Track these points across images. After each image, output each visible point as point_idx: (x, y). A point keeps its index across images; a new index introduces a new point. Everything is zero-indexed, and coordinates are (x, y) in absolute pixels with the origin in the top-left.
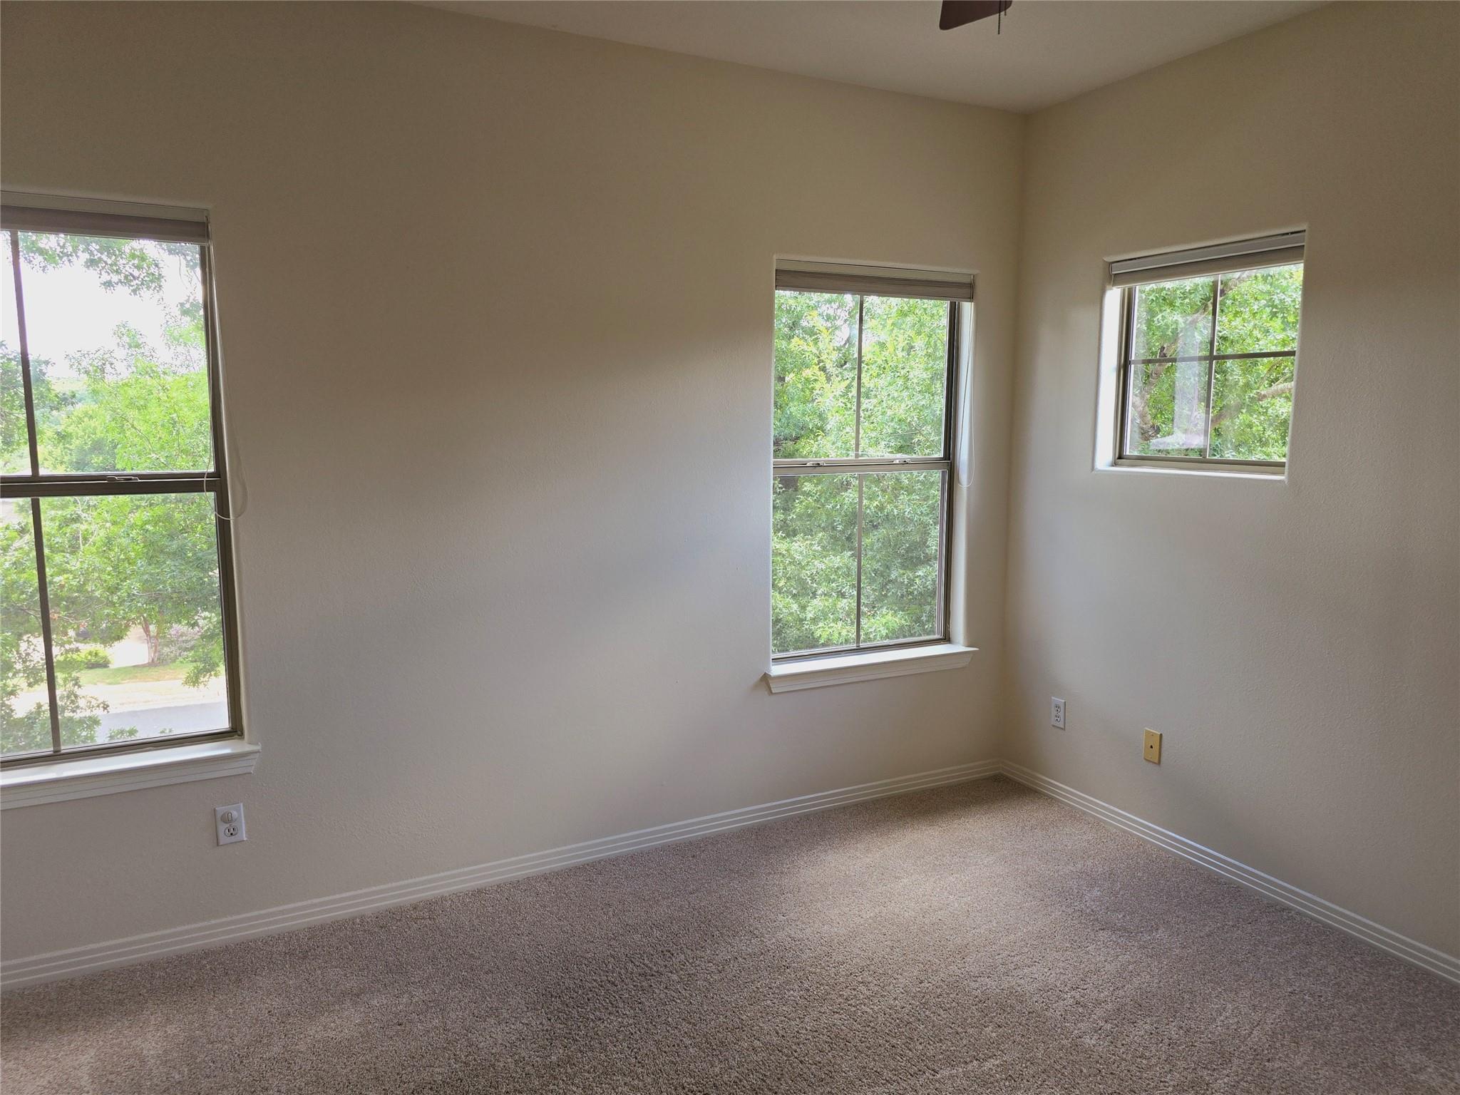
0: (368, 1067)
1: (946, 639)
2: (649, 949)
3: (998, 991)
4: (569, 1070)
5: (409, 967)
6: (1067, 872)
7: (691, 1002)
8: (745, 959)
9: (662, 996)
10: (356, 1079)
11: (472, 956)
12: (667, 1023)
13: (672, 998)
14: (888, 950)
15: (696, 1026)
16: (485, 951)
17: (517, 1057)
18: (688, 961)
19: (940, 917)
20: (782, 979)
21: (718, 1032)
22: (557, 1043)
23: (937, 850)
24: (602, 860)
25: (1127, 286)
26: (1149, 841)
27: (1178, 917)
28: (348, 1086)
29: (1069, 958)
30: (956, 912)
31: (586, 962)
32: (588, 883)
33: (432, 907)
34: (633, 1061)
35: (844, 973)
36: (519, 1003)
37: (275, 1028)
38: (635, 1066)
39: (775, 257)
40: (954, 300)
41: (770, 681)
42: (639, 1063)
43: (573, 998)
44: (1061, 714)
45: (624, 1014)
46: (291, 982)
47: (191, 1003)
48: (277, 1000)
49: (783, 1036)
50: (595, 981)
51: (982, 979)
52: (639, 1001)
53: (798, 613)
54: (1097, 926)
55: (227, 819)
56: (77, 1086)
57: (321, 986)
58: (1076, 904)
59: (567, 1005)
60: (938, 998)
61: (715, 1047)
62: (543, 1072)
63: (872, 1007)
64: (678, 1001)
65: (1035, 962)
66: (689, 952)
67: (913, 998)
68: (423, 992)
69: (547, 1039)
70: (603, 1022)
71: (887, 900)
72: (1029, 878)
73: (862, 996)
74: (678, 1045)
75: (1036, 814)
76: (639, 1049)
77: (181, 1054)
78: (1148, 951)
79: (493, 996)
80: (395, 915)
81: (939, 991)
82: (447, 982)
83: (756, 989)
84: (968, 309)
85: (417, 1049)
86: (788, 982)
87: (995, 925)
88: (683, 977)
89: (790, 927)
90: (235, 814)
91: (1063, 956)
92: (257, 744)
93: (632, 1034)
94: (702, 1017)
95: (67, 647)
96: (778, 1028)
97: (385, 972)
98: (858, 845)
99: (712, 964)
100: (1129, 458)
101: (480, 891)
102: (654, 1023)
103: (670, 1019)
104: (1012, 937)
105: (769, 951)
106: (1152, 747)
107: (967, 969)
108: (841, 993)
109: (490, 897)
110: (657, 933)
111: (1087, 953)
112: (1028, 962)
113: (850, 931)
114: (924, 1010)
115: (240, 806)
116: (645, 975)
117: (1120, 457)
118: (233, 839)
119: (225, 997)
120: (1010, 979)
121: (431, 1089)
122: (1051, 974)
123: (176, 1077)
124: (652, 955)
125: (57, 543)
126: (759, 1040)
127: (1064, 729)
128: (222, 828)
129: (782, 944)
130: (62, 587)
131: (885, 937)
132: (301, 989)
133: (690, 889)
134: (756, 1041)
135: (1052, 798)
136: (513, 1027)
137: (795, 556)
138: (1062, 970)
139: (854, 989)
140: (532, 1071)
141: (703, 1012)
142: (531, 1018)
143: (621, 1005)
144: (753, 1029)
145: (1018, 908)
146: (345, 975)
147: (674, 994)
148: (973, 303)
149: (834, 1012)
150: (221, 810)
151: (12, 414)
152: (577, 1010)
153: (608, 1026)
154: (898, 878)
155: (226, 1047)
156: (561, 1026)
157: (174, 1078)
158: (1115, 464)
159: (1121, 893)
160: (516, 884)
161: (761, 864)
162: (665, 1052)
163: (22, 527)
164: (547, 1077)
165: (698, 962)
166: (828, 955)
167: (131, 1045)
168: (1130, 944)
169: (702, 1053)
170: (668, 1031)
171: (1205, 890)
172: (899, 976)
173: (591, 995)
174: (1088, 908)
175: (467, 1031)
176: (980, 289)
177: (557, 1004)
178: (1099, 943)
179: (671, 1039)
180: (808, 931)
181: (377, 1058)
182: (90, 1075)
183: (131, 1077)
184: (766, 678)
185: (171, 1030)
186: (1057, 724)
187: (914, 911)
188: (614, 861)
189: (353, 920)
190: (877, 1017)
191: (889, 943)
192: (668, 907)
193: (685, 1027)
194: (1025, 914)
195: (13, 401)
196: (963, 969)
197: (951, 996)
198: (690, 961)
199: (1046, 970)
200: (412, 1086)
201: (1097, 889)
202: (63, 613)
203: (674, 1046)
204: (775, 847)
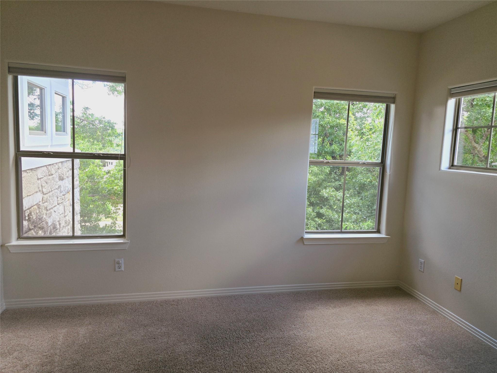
0: (140, 350)
1: (378, 232)
2: (243, 330)
3: (369, 370)
4: (201, 366)
5: (164, 320)
6: (414, 329)
7: (250, 350)
8: (275, 339)
9: (241, 346)
10: (135, 354)
11: (185, 320)
12: (239, 356)
13: (244, 348)
14: (330, 346)
15: (249, 359)
16: (189, 319)
17: (186, 357)
18: (255, 336)
19: (354, 337)
20: (286, 349)
21: (256, 363)
22: (201, 355)
23: (362, 312)
24: (238, 295)
25: (458, 98)
26: (454, 322)
27: (458, 355)
28: (132, 355)
29: (403, 363)
30: (361, 336)
31: (220, 329)
32: (231, 302)
33: (178, 302)
34: (223, 367)
35: (310, 351)
36: (194, 339)
37: (118, 332)
38: (223, 369)
39: (314, 87)
40: (388, 103)
41: (304, 240)
42: (225, 368)
43: (211, 341)
44: (423, 266)
45: (226, 350)
46: (128, 318)
47: (98, 320)
48: (122, 323)
49: (279, 370)
50: (221, 336)
51: (364, 364)
52: (233, 346)
53: (337, 218)
54: (420, 352)
55: (118, 263)
56: (58, 339)
57: (136, 321)
58: (413, 342)
59: (208, 343)
60: (343, 368)
61: (253, 368)
62: (192, 364)
63: (316, 366)
64: (246, 349)
65: (388, 362)
66: (256, 332)
67: (333, 366)
68: (165, 329)
69: (198, 353)
70: (218, 351)
71: (336, 327)
72: (397, 329)
73: (313, 361)
74: (240, 365)
75: (408, 304)
76: (227, 363)
77: (89, 335)
78: (439, 367)
79: (186, 335)
80: (166, 302)
81: (344, 365)
82: (174, 327)
83: (275, 351)
84: (393, 107)
85: (156, 348)
86: (287, 350)
87: (376, 344)
88: (251, 341)
89: (295, 330)
90: (121, 262)
91: (401, 361)
92: (128, 240)
93: (226, 357)
94: (252, 357)
95: (117, 208)
96: (278, 366)
97: (157, 320)
98: (332, 305)
99: (263, 338)
100: (456, 166)
101: (195, 299)
102: (235, 355)
103: (241, 355)
104: (382, 350)
105: (284, 337)
106: (457, 284)
107: (359, 359)
108: (306, 358)
109: (197, 301)
110: (247, 323)
111: (412, 362)
112: (385, 361)
113: (317, 336)
114: (336, 371)
115: (122, 259)
116: (238, 337)
117: (452, 165)
118: (120, 270)
119: (108, 319)
120: (375, 366)
121: (156, 362)
122: (393, 368)
123: (85, 342)
124: (243, 331)
125: (116, 177)
126: (269, 369)
127: (423, 272)
128: (117, 265)
129: (290, 336)
130: (116, 190)
131: (330, 341)
132: (130, 321)
133: (264, 310)
134: (268, 369)
135: (417, 299)
136: (189, 346)
137: (338, 197)
138: (398, 367)
139: (311, 358)
140: (189, 363)
141: (253, 355)
142: (195, 345)
143: (226, 346)
144: (269, 365)
145: (388, 339)
146: (145, 319)
147: (246, 346)
148: (394, 105)
149: (301, 365)
150: (117, 260)
151: (105, 138)
152: (211, 345)
153: (219, 353)
154: (343, 319)
155: (102, 335)
156: (204, 350)
157: (84, 342)
158: (450, 168)
159: (435, 341)
160: (207, 298)
161: (293, 305)
162: (235, 366)
163: (108, 171)
164: (193, 366)
165: (258, 337)
166: (306, 343)
167: (77, 329)
168: (432, 362)
169: (248, 370)
170: (239, 359)
171: (474, 346)
172: (331, 356)
173: (217, 341)
174: (418, 344)
175: (174, 345)
176: (398, 99)
177: (205, 342)
178: (418, 359)
179: (239, 362)
180: (302, 333)
181: (143, 348)
182: (63, 336)
183: (73, 339)
184: (302, 238)
185: (90, 327)
186: (421, 270)
187: (345, 333)
188: (241, 296)
189: (153, 302)
190: (317, 370)
191: (331, 343)
192: (254, 315)
193: (245, 359)
194: (390, 342)
195: (106, 134)
196: (357, 359)
197: (349, 368)
198: (256, 336)
199: (392, 366)
200: (150, 360)
201: (425, 338)
202: (115, 198)
203: (239, 365)
204: (300, 300)
